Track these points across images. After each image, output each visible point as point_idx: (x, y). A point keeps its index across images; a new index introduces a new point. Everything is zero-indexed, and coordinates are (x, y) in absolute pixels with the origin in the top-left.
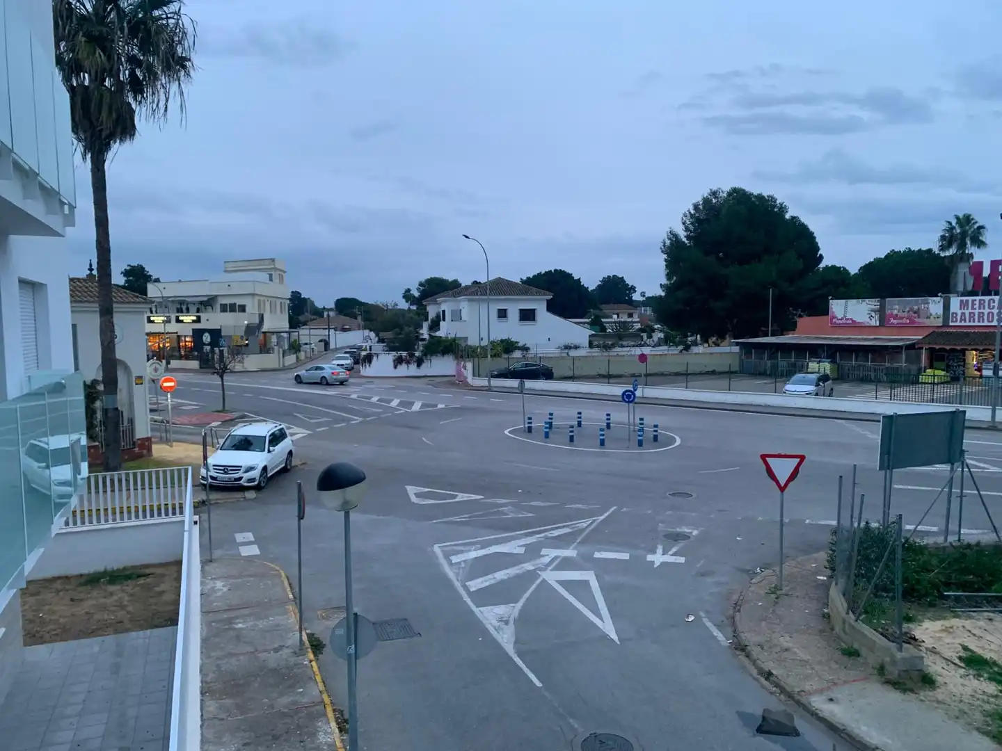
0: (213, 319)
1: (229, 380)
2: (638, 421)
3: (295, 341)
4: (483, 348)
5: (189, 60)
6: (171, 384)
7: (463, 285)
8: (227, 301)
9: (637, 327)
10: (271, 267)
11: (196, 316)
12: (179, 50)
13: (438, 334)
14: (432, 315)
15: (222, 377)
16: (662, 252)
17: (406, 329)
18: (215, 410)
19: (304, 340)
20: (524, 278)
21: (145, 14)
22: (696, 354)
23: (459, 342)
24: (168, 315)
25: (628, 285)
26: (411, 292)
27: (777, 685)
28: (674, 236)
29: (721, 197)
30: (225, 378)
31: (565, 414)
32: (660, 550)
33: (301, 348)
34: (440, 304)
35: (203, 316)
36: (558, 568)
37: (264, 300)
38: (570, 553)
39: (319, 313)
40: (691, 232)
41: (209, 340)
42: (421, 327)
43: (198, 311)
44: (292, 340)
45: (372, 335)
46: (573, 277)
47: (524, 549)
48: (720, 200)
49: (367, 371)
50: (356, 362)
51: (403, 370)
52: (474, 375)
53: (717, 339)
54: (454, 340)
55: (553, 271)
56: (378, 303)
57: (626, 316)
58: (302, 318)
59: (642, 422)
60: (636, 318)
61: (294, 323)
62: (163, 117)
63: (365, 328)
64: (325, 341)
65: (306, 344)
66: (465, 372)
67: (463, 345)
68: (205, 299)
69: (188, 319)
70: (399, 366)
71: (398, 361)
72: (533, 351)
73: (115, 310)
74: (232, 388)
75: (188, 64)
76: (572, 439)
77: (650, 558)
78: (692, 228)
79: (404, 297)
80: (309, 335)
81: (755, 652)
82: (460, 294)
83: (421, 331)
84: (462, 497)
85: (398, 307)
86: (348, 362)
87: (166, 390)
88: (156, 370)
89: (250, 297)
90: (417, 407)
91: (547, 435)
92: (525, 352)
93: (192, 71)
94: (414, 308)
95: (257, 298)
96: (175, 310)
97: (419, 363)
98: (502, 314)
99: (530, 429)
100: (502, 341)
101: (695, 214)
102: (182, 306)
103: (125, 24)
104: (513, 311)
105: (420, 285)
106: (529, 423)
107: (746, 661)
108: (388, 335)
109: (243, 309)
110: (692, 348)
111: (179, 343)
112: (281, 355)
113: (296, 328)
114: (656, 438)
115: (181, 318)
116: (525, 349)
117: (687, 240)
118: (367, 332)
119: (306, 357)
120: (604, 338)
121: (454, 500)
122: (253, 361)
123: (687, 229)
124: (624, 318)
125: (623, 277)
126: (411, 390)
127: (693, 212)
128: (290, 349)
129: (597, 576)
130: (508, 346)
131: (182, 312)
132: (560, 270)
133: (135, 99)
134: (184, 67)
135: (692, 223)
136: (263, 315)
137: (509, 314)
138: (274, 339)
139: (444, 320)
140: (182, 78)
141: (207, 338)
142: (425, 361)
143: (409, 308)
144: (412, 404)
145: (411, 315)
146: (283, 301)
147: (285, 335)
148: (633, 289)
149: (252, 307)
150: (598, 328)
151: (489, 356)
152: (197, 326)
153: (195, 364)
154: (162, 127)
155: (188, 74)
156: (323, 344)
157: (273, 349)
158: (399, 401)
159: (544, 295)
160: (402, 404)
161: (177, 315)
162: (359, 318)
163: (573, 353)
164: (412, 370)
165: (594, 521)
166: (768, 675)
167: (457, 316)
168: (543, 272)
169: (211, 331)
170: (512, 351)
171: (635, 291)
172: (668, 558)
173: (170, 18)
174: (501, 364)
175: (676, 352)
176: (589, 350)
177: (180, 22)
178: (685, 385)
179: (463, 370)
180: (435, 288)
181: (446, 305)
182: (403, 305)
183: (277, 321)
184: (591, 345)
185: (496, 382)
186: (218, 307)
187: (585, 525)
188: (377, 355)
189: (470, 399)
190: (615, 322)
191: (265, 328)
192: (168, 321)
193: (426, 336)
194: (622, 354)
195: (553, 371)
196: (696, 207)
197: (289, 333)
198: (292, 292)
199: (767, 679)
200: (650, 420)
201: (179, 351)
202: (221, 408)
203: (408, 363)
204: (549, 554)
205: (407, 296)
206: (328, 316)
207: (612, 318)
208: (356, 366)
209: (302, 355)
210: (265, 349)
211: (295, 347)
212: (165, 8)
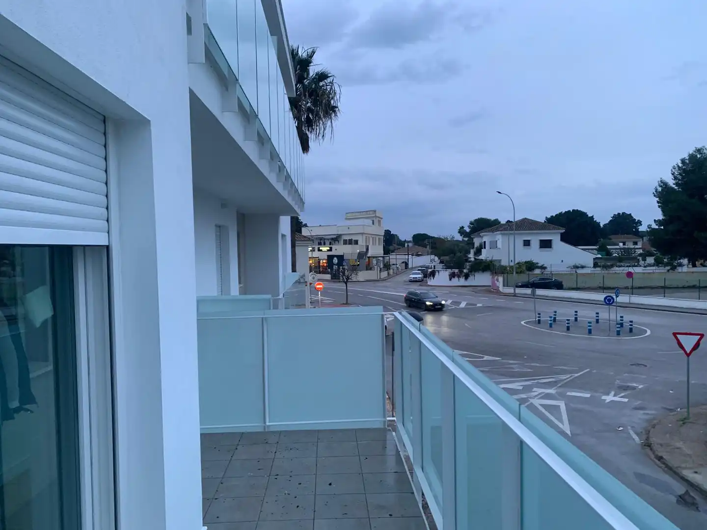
0: (340, 249)
1: (351, 287)
2: (619, 319)
3: (387, 262)
4: (511, 267)
5: (337, 107)
6: (321, 286)
7: (502, 223)
8: (347, 238)
9: (639, 253)
10: (373, 216)
11: (330, 247)
12: (332, 102)
13: (481, 257)
14: (477, 244)
15: (346, 284)
16: (655, 196)
17: (458, 254)
18: (342, 303)
19: (392, 262)
20: (549, 217)
21: (316, 85)
22: (679, 272)
23: (495, 263)
24: (313, 246)
25: (635, 220)
26: (465, 229)
27: (664, 463)
28: (664, 185)
29: (705, 153)
30: (348, 284)
31: (565, 313)
32: (613, 393)
33: (391, 267)
34: (482, 237)
35: (334, 247)
36: (542, 398)
37: (369, 237)
38: (552, 391)
39: (402, 244)
40: (679, 180)
41: (337, 261)
42: (469, 253)
43: (330, 244)
44: (385, 262)
45: (436, 258)
46: (588, 215)
47: (522, 387)
48: (703, 155)
49: (431, 282)
50: (425, 276)
51: (456, 282)
52: (504, 286)
53: (704, 261)
54: (491, 261)
55: (571, 211)
56: (441, 237)
57: (632, 243)
58: (391, 248)
59: (621, 319)
60: (639, 245)
61: (387, 252)
62: (322, 140)
63: (432, 254)
64: (406, 263)
65: (394, 264)
66: (498, 284)
67: (498, 265)
68: (335, 236)
69: (325, 249)
70: (453, 279)
71: (452, 276)
72: (549, 269)
73: (296, 244)
74: (352, 291)
75: (337, 109)
76: (568, 328)
77: (604, 397)
78: (680, 177)
79: (459, 232)
80: (396, 259)
81: (655, 447)
82: (497, 230)
83: (469, 256)
84: (486, 358)
85: (455, 239)
86: (420, 276)
87: (317, 290)
88: (314, 278)
89: (361, 235)
90: (463, 305)
91: (551, 326)
92: (543, 270)
93: (338, 114)
94: (466, 239)
95: (364, 236)
96: (317, 243)
97: (467, 277)
98: (527, 243)
99: (539, 321)
100: (526, 262)
101: (682, 167)
102: (321, 241)
103: (307, 93)
104: (535, 241)
105: (470, 224)
106: (539, 317)
107: (650, 453)
108: (446, 258)
109: (356, 242)
110: (678, 268)
111: (319, 264)
112: (379, 271)
113: (387, 254)
114: (631, 330)
115: (321, 248)
116: (543, 268)
117: (676, 186)
118: (433, 257)
119: (393, 273)
120: (606, 261)
121: (482, 359)
122: (362, 275)
123: (675, 178)
124: (630, 245)
125: (631, 214)
126: (459, 294)
127: (680, 165)
128: (383, 268)
129: (565, 404)
130: (531, 266)
131: (321, 245)
132: (577, 210)
133: (308, 130)
134: (334, 111)
135: (680, 174)
136: (368, 246)
137: (532, 243)
138: (374, 261)
139: (485, 248)
140: (333, 118)
141: (335, 260)
142: (470, 276)
143: (463, 240)
144: (460, 303)
145: (463, 245)
146: (380, 237)
147: (381, 259)
148: (640, 223)
149: (362, 241)
150: (604, 253)
151: (515, 273)
152: (330, 253)
153: (328, 277)
154: (321, 144)
155: (336, 115)
156: (404, 264)
157: (374, 268)
158: (451, 301)
159: (559, 229)
160: (453, 303)
161: (319, 246)
162: (428, 247)
163: (580, 271)
164: (462, 281)
165: (572, 376)
166: (660, 458)
167: (494, 245)
168: (564, 212)
169: (337, 256)
170: (534, 270)
171: (641, 225)
172: (617, 399)
173: (328, 85)
174: (524, 278)
175: (663, 271)
176: (593, 269)
177: (333, 87)
178: (663, 295)
179: (496, 282)
180: (482, 225)
181: (486, 238)
182: (459, 237)
183: (376, 250)
184: (596, 265)
185: (519, 291)
186: (342, 242)
187: (565, 378)
188: (439, 271)
189: (500, 301)
190: (620, 249)
191: (369, 254)
192: (313, 250)
193: (473, 259)
194: (618, 272)
195: (563, 283)
196: (683, 161)
197: (383, 257)
198: (385, 230)
199: (659, 460)
200: (627, 318)
201: (319, 268)
202: (345, 302)
203: (459, 277)
204: (538, 391)
205: (462, 231)
206: (408, 246)
207: (618, 245)
208: (425, 279)
209: (391, 271)
210: (369, 267)
211: (387, 266)
212: (325, 80)
